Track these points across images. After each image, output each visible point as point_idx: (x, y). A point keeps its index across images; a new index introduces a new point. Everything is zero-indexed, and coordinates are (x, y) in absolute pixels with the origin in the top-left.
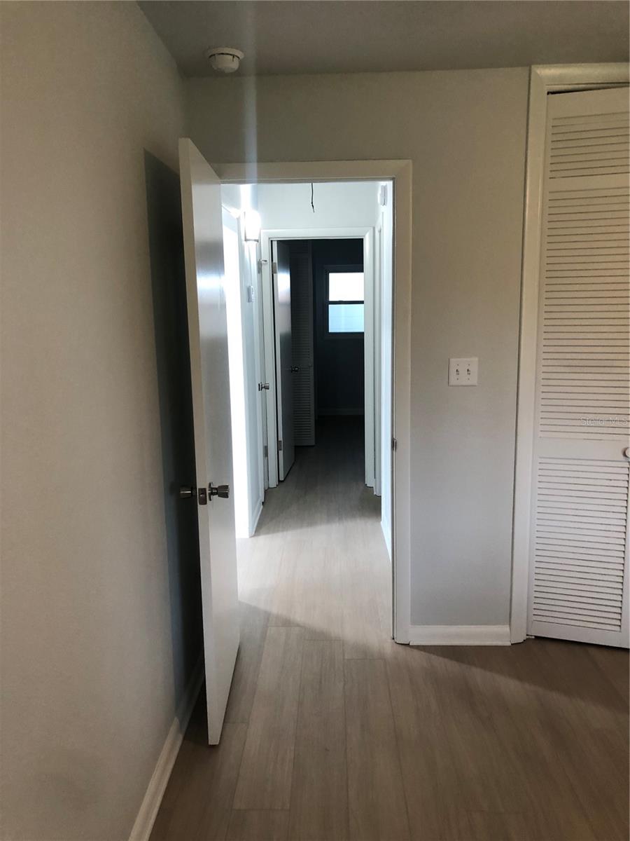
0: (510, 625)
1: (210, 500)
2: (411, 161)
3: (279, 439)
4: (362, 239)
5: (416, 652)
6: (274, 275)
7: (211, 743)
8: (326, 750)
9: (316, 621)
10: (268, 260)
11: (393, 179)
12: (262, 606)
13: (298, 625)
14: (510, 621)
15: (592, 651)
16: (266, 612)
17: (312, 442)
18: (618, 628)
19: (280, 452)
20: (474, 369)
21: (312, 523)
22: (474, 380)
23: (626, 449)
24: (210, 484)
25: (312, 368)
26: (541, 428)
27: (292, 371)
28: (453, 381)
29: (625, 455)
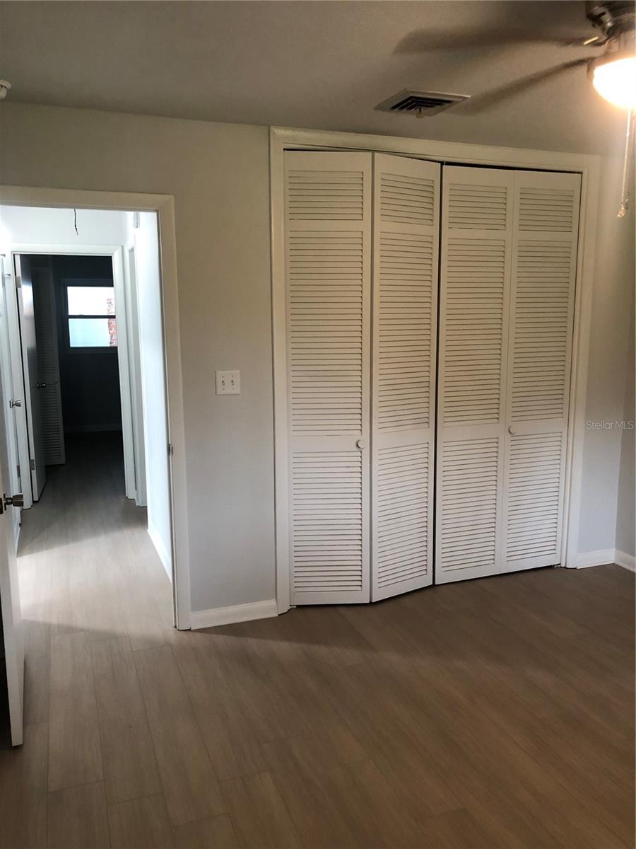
0: (276, 599)
1: (5, 509)
2: (172, 196)
3: (31, 459)
4: (111, 257)
5: (198, 635)
6: (18, 289)
7: (14, 744)
8: (130, 727)
9: (100, 623)
10: (12, 275)
11: (157, 211)
12: (40, 619)
13: (82, 630)
14: (276, 596)
15: (342, 610)
16: (45, 624)
17: (62, 460)
18: (360, 588)
19: (32, 471)
20: (237, 381)
21: (76, 538)
22: (237, 389)
23: (358, 441)
24: (4, 495)
25: (59, 383)
26: (293, 428)
27: (39, 387)
28: (220, 391)
29: (357, 445)
